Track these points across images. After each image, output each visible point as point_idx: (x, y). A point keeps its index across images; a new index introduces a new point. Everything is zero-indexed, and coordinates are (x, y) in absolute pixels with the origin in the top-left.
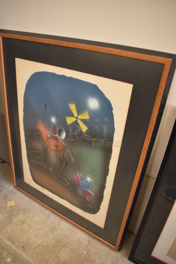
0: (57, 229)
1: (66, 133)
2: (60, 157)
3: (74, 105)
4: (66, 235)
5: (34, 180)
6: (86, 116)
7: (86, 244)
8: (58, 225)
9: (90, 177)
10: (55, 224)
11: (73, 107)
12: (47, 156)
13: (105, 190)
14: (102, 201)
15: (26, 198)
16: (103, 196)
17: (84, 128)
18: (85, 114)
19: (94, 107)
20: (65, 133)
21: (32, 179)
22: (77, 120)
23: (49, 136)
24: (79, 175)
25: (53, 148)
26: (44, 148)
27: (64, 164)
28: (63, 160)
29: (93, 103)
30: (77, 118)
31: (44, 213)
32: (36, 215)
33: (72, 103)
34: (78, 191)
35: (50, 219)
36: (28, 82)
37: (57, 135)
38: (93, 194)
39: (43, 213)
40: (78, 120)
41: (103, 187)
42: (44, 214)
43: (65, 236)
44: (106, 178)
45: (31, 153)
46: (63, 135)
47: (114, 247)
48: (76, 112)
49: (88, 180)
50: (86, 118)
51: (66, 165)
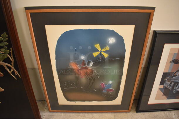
2: (89, 78)
3: (98, 45)
5: (68, 99)
6: (107, 48)
9: (111, 81)
10: (91, 118)
11: (98, 46)
12: (78, 81)
13: (121, 84)
14: (119, 90)
15: (62, 114)
16: (120, 87)
17: (106, 55)
18: (106, 48)
19: (112, 42)
20: (92, 62)
21: (66, 100)
23: (80, 68)
24: (104, 82)
25: (83, 74)
26: (76, 77)
27: (92, 81)
28: (91, 78)
29: (112, 40)
30: (101, 51)
33: (97, 44)
34: (104, 92)
35: (86, 117)
36: (59, 39)
37: (86, 66)
38: (114, 89)
39: (79, 116)
44: (121, 77)
45: (64, 84)
46: (91, 64)
47: (128, 111)
48: (100, 48)
49: (110, 83)
50: (107, 50)
51: (94, 81)
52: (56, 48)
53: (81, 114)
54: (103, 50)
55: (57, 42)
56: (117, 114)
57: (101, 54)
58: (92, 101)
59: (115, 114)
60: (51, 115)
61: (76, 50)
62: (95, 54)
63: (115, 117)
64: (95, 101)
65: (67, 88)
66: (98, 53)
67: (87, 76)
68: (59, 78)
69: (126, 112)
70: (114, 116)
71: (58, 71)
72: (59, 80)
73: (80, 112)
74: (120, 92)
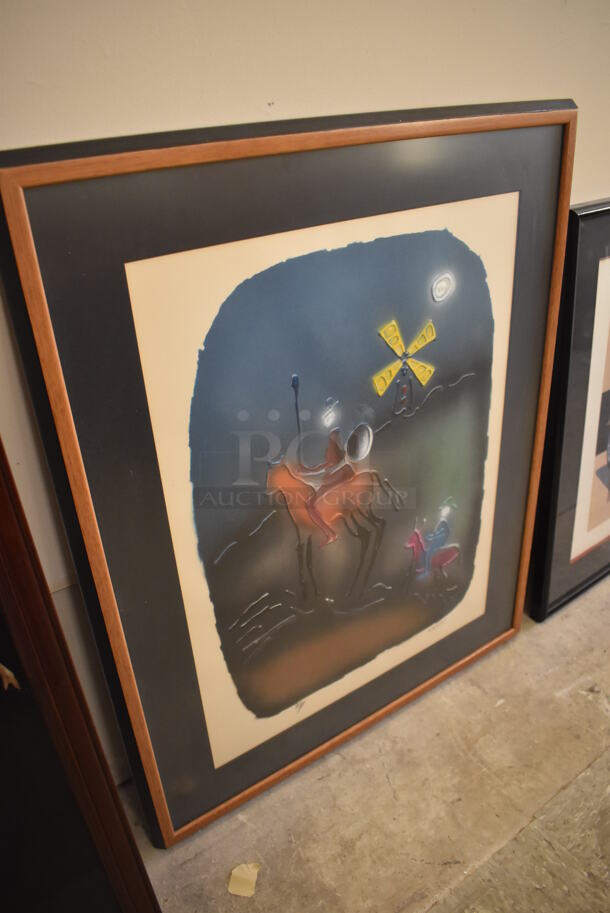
0: (409, 751)
1: (373, 430)
2: (360, 528)
4: (438, 731)
6: (428, 335)
8: (394, 742)
9: (449, 503)
10: (388, 748)
11: (390, 332)
12: (310, 570)
13: (484, 503)
14: (477, 542)
16: (480, 522)
17: (424, 372)
18: (424, 332)
21: (251, 717)
22: (405, 363)
23: (317, 488)
24: (420, 524)
25: (334, 517)
27: (373, 538)
30: (405, 355)
31: (334, 771)
32: (335, 798)
34: (420, 577)
35: (363, 761)
36: (209, 339)
37: (347, 460)
38: (457, 545)
39: (334, 776)
41: (477, 502)
42: (337, 773)
43: (438, 735)
44: (483, 468)
45: (243, 619)
47: (512, 630)
48: (401, 342)
49: (443, 519)
50: (429, 340)
52: (193, 399)
53: (334, 760)
54: (411, 350)
55: (199, 363)
56: (479, 669)
57: (404, 373)
58: (371, 657)
59: (471, 673)
60: (185, 863)
61: (295, 384)
62: (383, 381)
63: (479, 687)
65: (256, 641)
66: (396, 367)
67: (350, 522)
68: (213, 597)
69: (504, 643)
70: (473, 683)
71: (206, 552)
72: (210, 607)
73: (322, 756)
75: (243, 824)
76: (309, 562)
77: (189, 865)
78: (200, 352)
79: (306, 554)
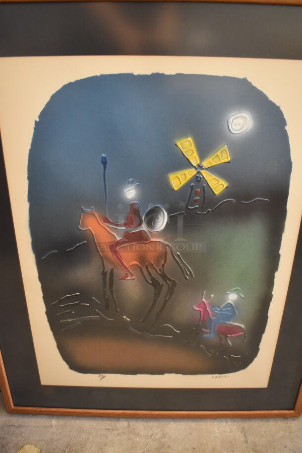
0: (169, 446)
1: (168, 214)
2: (153, 279)
3: (190, 139)
4: (195, 447)
5: (75, 366)
6: (222, 156)
7: (242, 439)
8: (164, 436)
9: (236, 291)
10: (157, 437)
11: (187, 146)
12: (112, 292)
13: (272, 304)
14: (263, 331)
15: (54, 422)
16: (267, 317)
17: (218, 185)
18: (219, 153)
19: (244, 129)
20: (166, 214)
21: (66, 366)
22: (199, 172)
23: (118, 239)
24: (208, 297)
25: (131, 264)
26: (104, 274)
27: (165, 290)
28: (162, 282)
29: (240, 121)
30: (200, 166)
31: (118, 429)
32: (105, 445)
33: (184, 135)
34: (206, 336)
35: (138, 435)
36: (43, 115)
37: (144, 227)
38: (243, 326)
39: (116, 432)
40: (203, 172)
41: (266, 300)
42: (118, 432)
43: (194, 448)
44: (273, 277)
45: (61, 302)
46: (162, 221)
47: (292, 412)
48: (196, 155)
49: (229, 301)
50: (223, 161)
51: (171, 291)
52: (30, 150)
53: (123, 424)
54: (206, 164)
55: (36, 129)
56: (255, 424)
57: (198, 179)
58: (161, 372)
59: (247, 424)
60: (12, 426)
61: (104, 162)
62: (178, 180)
63: (245, 436)
64: (173, 375)
65: (70, 320)
66: (190, 173)
67: (145, 271)
68: (41, 279)
69: (285, 417)
70: (244, 431)
71: (38, 247)
72: (39, 285)
73: (118, 417)
74: (265, 337)
75: (52, 426)
76: (111, 285)
77: (13, 428)
78: (36, 122)
79: (109, 280)
